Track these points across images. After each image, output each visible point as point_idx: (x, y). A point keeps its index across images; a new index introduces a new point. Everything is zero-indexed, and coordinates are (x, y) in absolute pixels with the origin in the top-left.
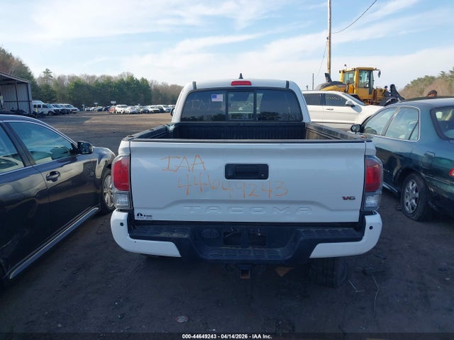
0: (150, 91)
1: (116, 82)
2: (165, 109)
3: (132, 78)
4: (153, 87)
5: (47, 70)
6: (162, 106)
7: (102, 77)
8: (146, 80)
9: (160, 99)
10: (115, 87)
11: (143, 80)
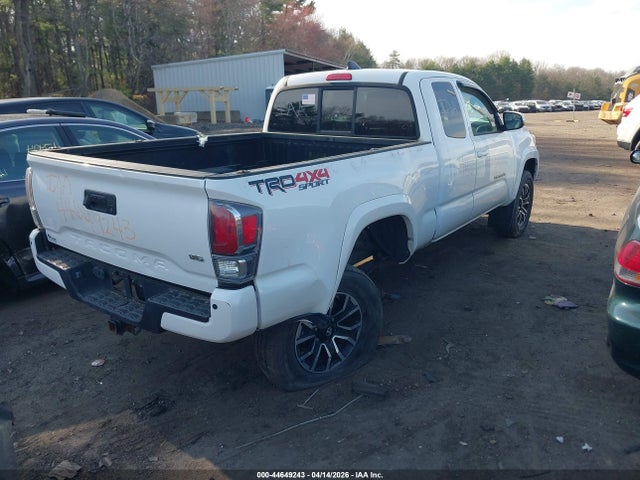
0: (532, 78)
1: (484, 66)
2: (538, 106)
3: (507, 60)
4: (537, 73)
5: (395, 52)
6: (535, 101)
7: (463, 59)
8: (528, 62)
9: (546, 90)
10: (480, 73)
11: (525, 62)
